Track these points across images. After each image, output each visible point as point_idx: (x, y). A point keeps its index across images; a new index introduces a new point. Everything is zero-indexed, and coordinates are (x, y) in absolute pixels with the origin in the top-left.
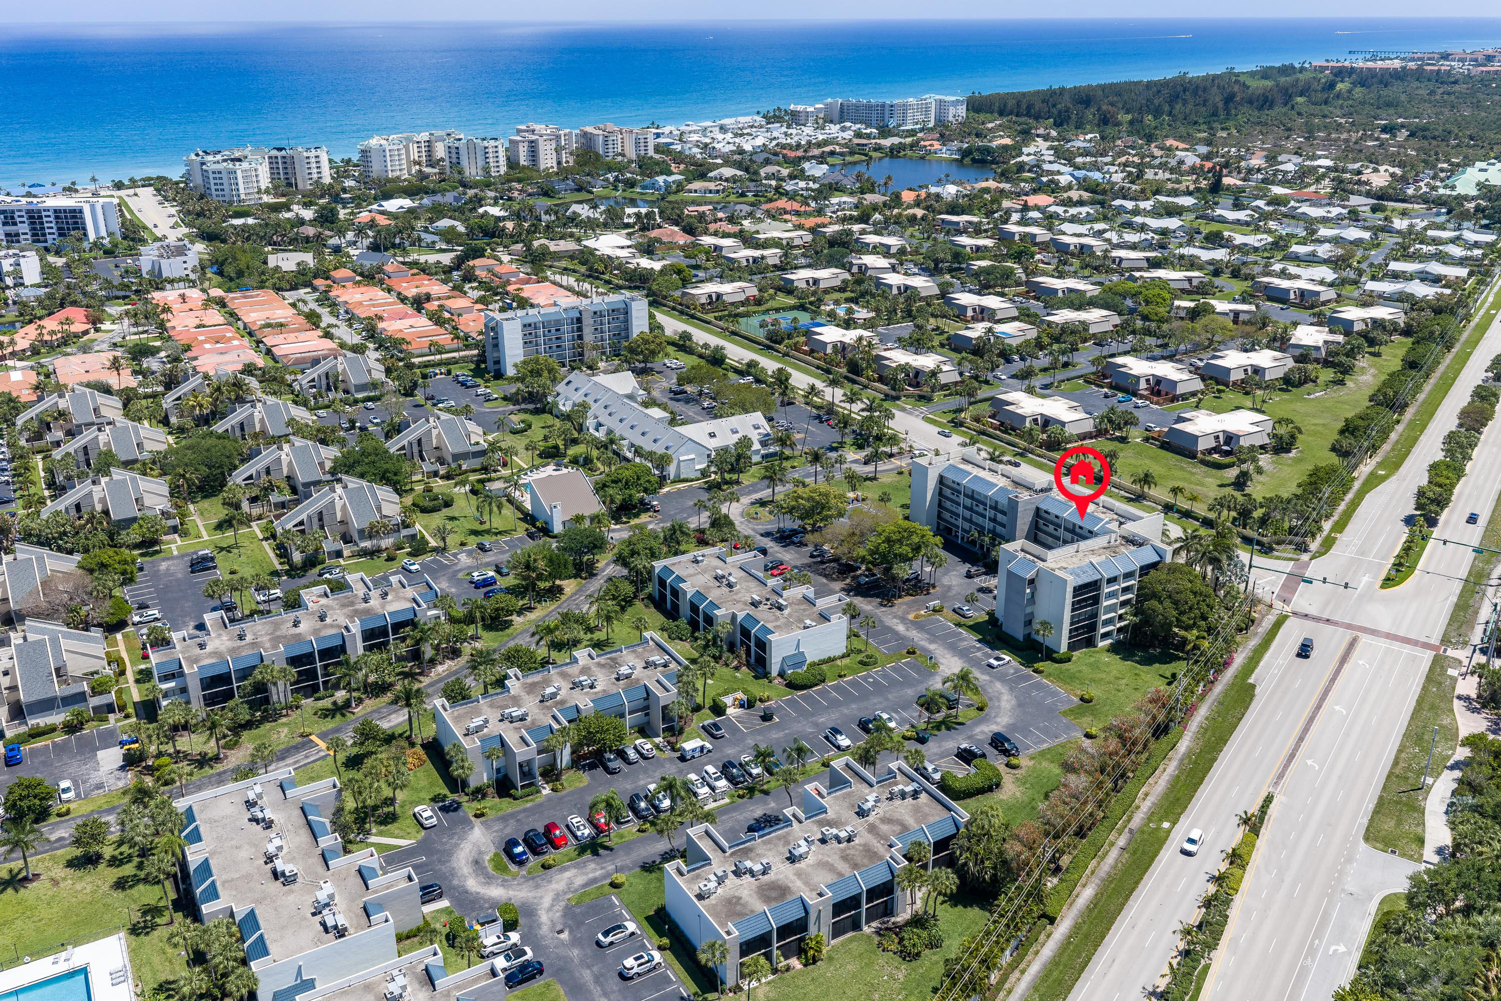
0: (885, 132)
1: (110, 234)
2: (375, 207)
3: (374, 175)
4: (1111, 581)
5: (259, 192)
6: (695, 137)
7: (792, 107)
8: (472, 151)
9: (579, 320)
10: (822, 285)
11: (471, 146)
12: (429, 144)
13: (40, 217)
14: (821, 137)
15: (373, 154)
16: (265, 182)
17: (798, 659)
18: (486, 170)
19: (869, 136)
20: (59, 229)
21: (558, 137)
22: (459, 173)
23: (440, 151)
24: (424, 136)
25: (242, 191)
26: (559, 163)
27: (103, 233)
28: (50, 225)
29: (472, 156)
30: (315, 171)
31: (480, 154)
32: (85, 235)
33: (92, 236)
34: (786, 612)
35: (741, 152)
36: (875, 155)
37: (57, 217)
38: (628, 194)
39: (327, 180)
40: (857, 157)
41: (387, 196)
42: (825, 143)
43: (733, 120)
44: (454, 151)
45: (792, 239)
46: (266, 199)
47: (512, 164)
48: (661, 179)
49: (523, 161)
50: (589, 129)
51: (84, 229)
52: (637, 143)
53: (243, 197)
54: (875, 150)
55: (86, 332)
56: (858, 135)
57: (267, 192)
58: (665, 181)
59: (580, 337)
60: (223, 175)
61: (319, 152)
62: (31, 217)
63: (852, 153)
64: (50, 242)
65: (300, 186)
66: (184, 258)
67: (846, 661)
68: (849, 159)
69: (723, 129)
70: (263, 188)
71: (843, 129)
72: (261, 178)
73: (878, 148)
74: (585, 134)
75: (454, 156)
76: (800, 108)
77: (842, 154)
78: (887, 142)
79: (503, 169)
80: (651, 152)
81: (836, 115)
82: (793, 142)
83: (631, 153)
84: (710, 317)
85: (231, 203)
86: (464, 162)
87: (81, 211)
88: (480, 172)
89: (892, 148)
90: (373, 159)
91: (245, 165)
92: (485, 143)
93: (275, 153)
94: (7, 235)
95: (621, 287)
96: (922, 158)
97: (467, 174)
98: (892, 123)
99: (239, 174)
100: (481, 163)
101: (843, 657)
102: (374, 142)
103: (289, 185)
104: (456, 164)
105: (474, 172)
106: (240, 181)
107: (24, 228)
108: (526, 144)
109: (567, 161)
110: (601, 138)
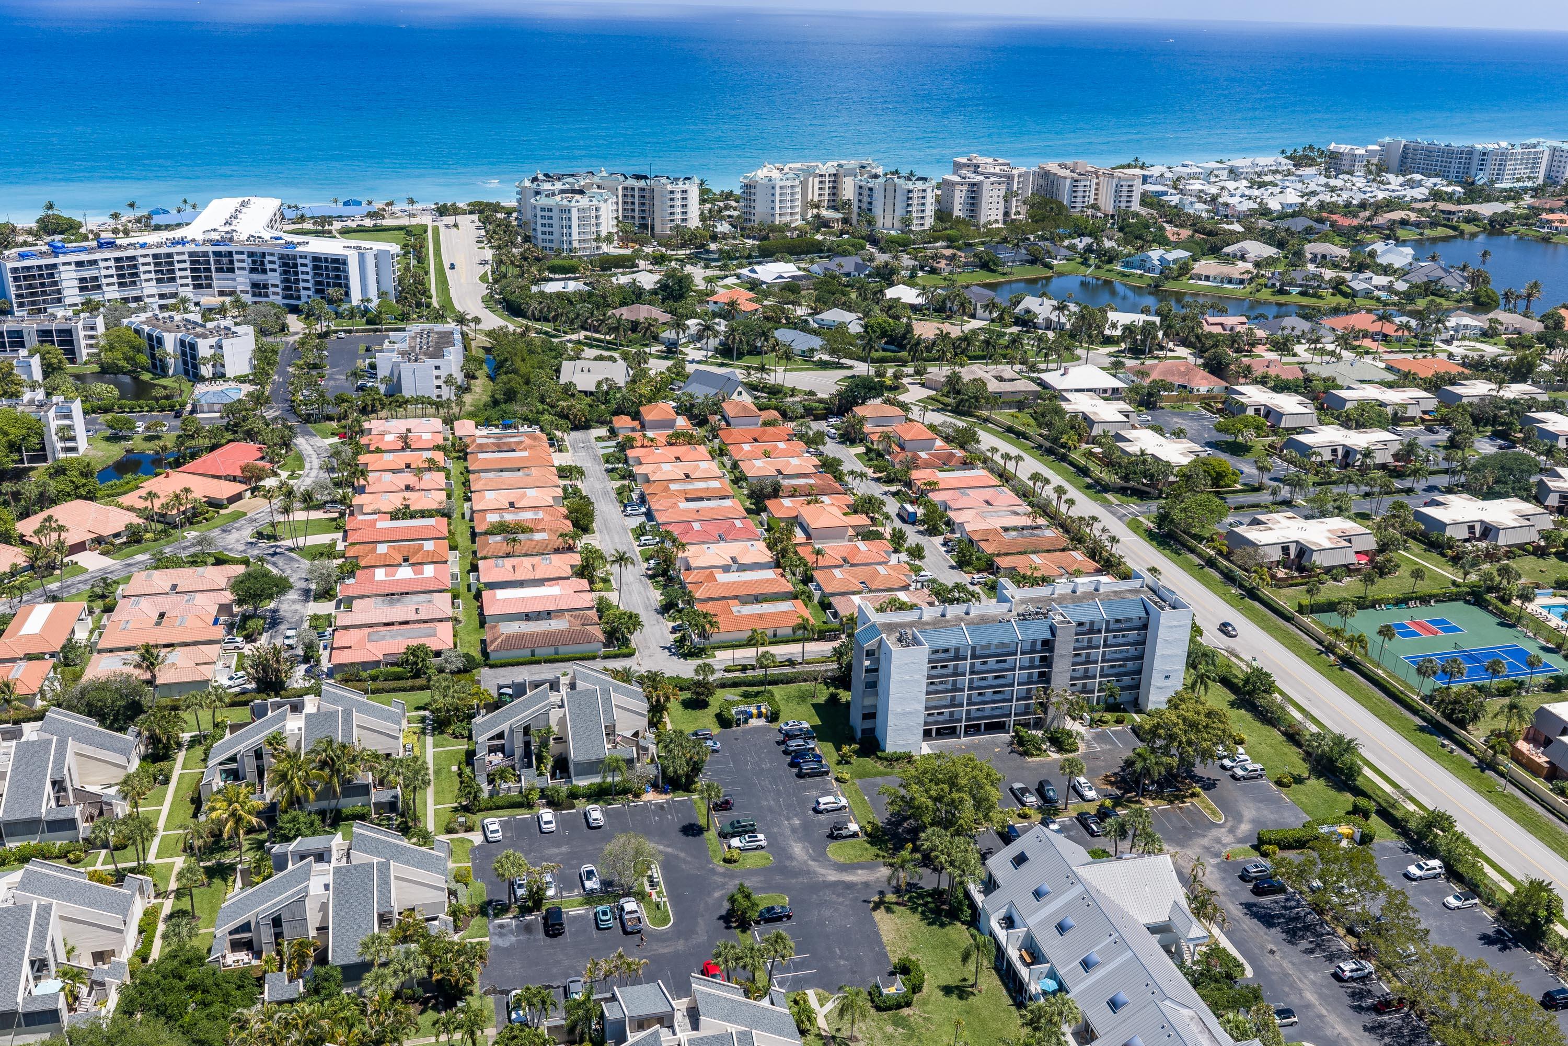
0: (1474, 193)
1: (382, 295)
2: (745, 271)
3: (757, 219)
5: (598, 239)
6: (1196, 185)
7: (1332, 147)
8: (890, 194)
9: (1048, 645)
10: (1503, 540)
11: (890, 188)
12: (836, 179)
13: (295, 266)
14: (1381, 195)
15: (758, 191)
16: (608, 225)
18: (906, 222)
19: (1450, 197)
20: (317, 283)
21: (1010, 178)
22: (869, 223)
23: (848, 191)
24: (830, 167)
25: (575, 236)
26: (1006, 214)
27: (373, 293)
28: (307, 276)
29: (890, 201)
30: (679, 210)
31: (900, 198)
32: (347, 294)
33: (356, 297)
35: (1265, 212)
36: (1468, 228)
37: (316, 268)
38: (1103, 274)
39: (694, 222)
40: (1441, 231)
41: (766, 254)
42: (1389, 205)
43: (1248, 162)
44: (866, 192)
45: (1404, 406)
46: (606, 248)
47: (943, 214)
48: (1154, 254)
49: (958, 211)
50: (1052, 166)
51: (347, 286)
52: (1118, 192)
53: (575, 244)
54: (1468, 221)
55: (238, 497)
56: (1436, 195)
57: (609, 239)
58: (1162, 260)
59: (1045, 678)
60: (555, 214)
61: (687, 186)
62: (285, 265)
63: (1434, 224)
64: (304, 299)
65: (658, 230)
66: (436, 362)
68: (1428, 232)
69: (1234, 173)
70: (604, 234)
71: (1412, 184)
72: (602, 220)
73: (1472, 219)
74: (1045, 174)
75: (865, 199)
76: (1344, 148)
77: (1418, 225)
78: (1486, 210)
79: (929, 222)
80: (1136, 206)
81: (1395, 161)
82: (1340, 199)
83: (1107, 205)
84: (1287, 599)
85: (559, 252)
86: (878, 209)
87: (345, 263)
88: (897, 224)
89: (1492, 221)
90: (758, 198)
91: (583, 201)
92: (910, 185)
93: (632, 182)
94: (255, 285)
95: (1106, 488)
96: (1546, 240)
97: (879, 224)
98: (1481, 179)
99: (575, 214)
100: (900, 212)
102: (761, 174)
103: (644, 226)
104: (867, 212)
105: (888, 223)
106: (575, 223)
107: (274, 278)
108: (965, 187)
109: (1018, 213)
110: (1068, 182)
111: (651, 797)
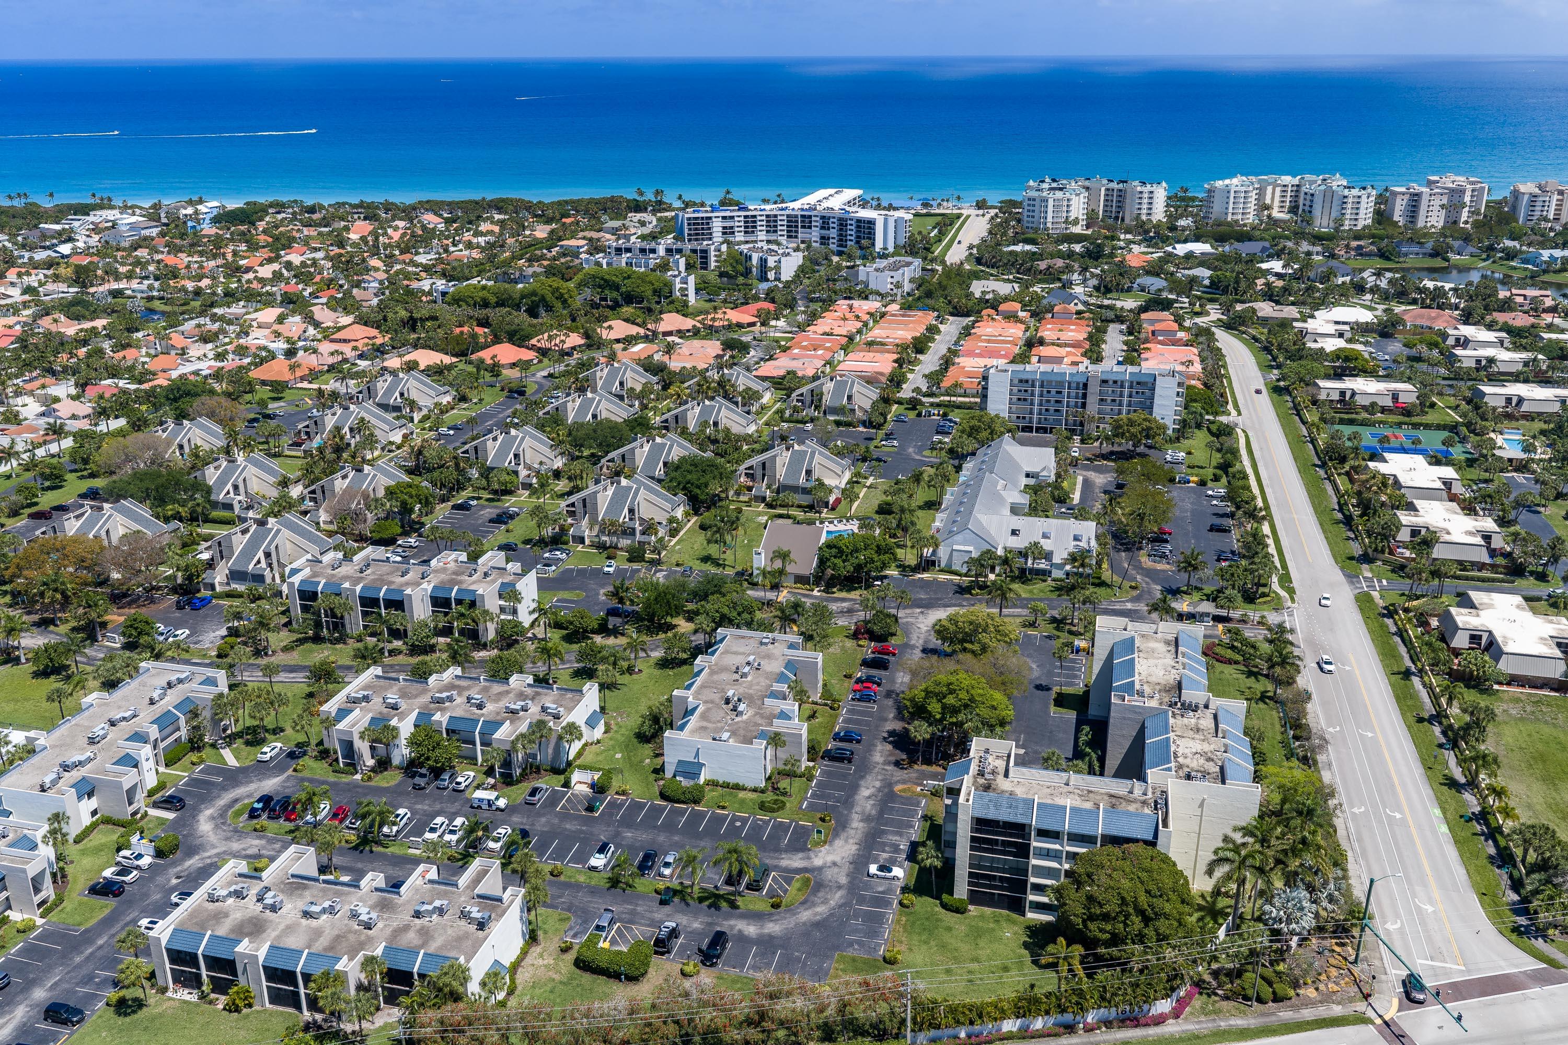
1: (897, 246)
2: (1169, 249)
3: (1213, 217)
4: (1043, 834)
5: (1066, 221)
8: (1328, 199)
9: (1085, 386)
11: (1329, 195)
13: (846, 225)
15: (1216, 194)
16: (1076, 212)
17: (690, 769)
18: (1339, 222)
20: (857, 236)
24: (1296, 181)
25: (1050, 219)
26: (1455, 222)
27: (891, 245)
28: (852, 232)
29: (1327, 205)
30: (1145, 206)
31: (1337, 203)
32: (874, 243)
33: (879, 245)
34: (738, 719)
37: (857, 227)
38: (1494, 267)
44: (1308, 198)
46: (1074, 229)
47: (1380, 217)
48: (1546, 254)
49: (1398, 216)
51: (874, 239)
53: (1049, 225)
55: (753, 324)
57: (1078, 222)
58: (1551, 256)
59: (1084, 405)
61: (1155, 188)
62: (841, 224)
65: (1126, 221)
66: (892, 273)
67: (754, 796)
70: (1073, 218)
72: (1072, 209)
75: (1307, 203)
79: (1364, 223)
84: (1315, 417)
86: (1317, 211)
87: (875, 225)
88: (1332, 224)
90: (1216, 200)
92: (1346, 192)
93: (1114, 185)
94: (822, 238)
97: (1317, 224)
99: (1051, 203)
100: (1335, 214)
101: (755, 790)
102: (1219, 184)
103: (1116, 218)
104: (1307, 214)
105: (1325, 223)
106: (1050, 209)
107: (833, 233)
108: (1407, 197)
109: (1466, 222)
110: (1526, 197)
111: (861, 429)
